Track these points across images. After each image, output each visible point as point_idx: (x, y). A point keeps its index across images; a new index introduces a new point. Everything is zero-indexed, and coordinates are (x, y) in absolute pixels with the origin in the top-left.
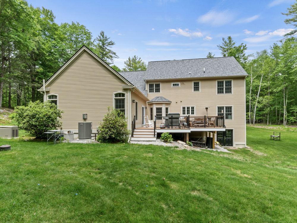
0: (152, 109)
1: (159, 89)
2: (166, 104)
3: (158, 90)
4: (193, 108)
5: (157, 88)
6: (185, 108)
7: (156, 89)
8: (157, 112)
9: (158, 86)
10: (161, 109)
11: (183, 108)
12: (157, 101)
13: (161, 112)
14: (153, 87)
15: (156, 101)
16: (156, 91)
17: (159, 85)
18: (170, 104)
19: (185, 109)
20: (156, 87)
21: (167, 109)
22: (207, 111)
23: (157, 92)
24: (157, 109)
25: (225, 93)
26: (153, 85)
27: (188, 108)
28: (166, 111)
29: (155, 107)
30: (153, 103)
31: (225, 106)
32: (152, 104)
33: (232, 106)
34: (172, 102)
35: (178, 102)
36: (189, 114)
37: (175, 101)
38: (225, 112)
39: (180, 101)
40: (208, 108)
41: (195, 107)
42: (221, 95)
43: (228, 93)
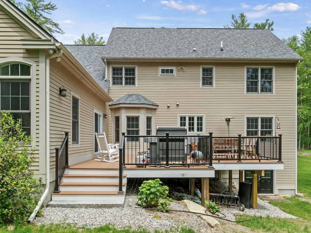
0: (117, 119)
1: (134, 79)
2: (147, 108)
3: (131, 81)
4: (201, 118)
5: (128, 76)
6: (185, 118)
7: (126, 79)
8: (128, 126)
9: (130, 72)
10: (137, 118)
11: (181, 118)
12: (128, 102)
13: (137, 126)
14: (121, 74)
15: (126, 102)
16: (126, 83)
17: (133, 70)
18: (155, 109)
19: (185, 120)
20: (126, 74)
21: (149, 119)
22: (228, 125)
23: (130, 84)
24: (129, 118)
25: (261, 92)
26: (121, 69)
27: (192, 119)
28: (147, 125)
29: (124, 116)
30: (121, 106)
31: (260, 116)
32: (119, 109)
33: (273, 117)
34: (159, 106)
35: (170, 106)
36: (193, 131)
37: (166, 104)
38: (260, 128)
39: (176, 104)
40: (230, 120)
41: (205, 116)
42: (253, 95)
43: (265, 92)
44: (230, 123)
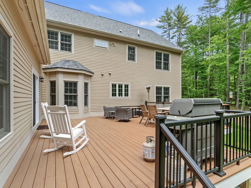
0: (53, 84)
1: (70, 45)
2: (85, 75)
3: (67, 47)
4: (128, 86)
5: (64, 42)
6: (115, 85)
7: (62, 44)
8: (66, 91)
9: (66, 38)
10: (75, 84)
11: (113, 85)
12: (66, 67)
13: (75, 91)
14: (57, 39)
15: (63, 67)
16: (62, 49)
17: (70, 37)
18: (91, 76)
19: (115, 87)
20: (62, 40)
21: (86, 85)
22: (148, 92)
23: (66, 50)
24: (66, 83)
25: (163, 69)
26: (57, 34)
27: (120, 86)
28: (85, 90)
29: (61, 81)
30: (58, 70)
31: (163, 86)
32: (55, 73)
33: (169, 87)
34: (95, 73)
35: (104, 74)
36: (122, 96)
37: (101, 72)
38: (163, 95)
39: (108, 73)
40: (150, 88)
41: (130, 84)
42: (159, 70)
43: (165, 70)
44: (150, 90)
